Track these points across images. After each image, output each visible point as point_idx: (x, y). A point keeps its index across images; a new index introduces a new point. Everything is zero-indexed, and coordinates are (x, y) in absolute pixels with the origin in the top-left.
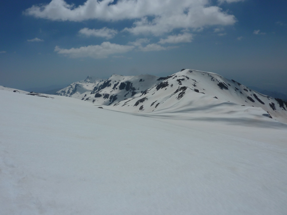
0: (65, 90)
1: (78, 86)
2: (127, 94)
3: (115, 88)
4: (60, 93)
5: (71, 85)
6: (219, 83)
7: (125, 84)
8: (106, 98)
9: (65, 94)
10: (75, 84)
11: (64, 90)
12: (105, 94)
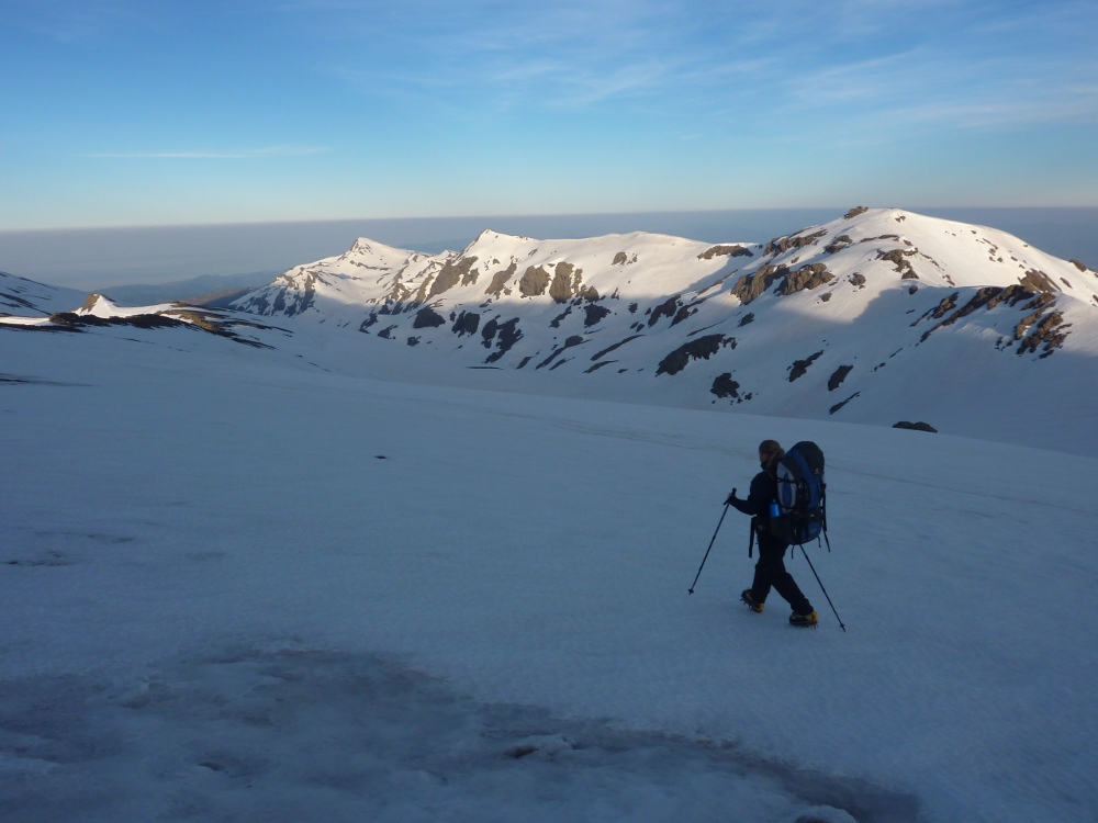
0: (266, 296)
1: (317, 281)
2: (562, 317)
3: (502, 292)
4: (245, 306)
5: (289, 273)
6: (1027, 273)
7: (548, 275)
8: (467, 334)
9: (267, 310)
10: (305, 273)
11: (260, 296)
12: (461, 315)
